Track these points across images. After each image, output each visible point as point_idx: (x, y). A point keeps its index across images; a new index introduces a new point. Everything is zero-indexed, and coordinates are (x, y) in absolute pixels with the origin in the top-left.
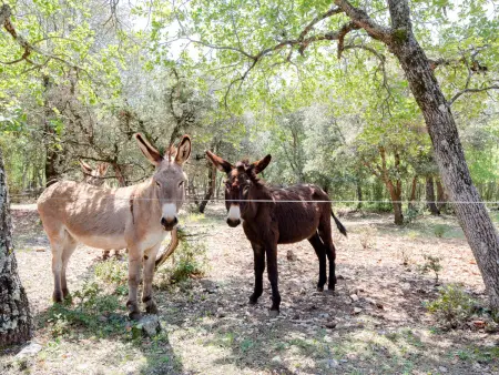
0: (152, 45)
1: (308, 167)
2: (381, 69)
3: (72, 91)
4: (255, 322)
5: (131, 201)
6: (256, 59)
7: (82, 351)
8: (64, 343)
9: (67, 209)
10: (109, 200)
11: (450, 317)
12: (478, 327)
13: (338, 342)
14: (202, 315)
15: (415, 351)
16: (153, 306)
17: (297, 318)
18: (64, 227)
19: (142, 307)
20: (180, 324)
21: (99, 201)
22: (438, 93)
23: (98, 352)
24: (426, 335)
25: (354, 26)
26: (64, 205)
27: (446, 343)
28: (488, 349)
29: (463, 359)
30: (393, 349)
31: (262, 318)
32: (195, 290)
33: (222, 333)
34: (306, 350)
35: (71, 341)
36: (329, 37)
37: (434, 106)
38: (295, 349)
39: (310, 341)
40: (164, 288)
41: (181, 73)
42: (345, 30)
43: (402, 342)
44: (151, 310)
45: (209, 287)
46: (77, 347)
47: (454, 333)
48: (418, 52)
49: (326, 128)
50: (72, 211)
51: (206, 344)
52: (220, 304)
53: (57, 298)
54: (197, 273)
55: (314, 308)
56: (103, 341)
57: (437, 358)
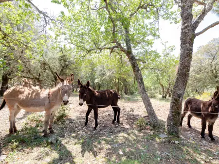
0: (55, 41)
1: (96, 81)
2: (121, 59)
3: (22, 53)
4: (89, 133)
5: (49, 95)
6: (89, 51)
7: (26, 155)
8: (17, 153)
9: (19, 97)
10: (38, 94)
11: (141, 126)
12: (148, 129)
13: (115, 138)
14: (71, 132)
15: (135, 138)
16: (53, 131)
17: (101, 130)
18: (17, 104)
19: (48, 131)
20: (63, 136)
21: (34, 95)
22: (138, 68)
23: (33, 154)
24: (136, 132)
25: (117, 47)
26: (18, 96)
27: (142, 134)
28: (152, 135)
29: (147, 139)
30: (130, 138)
31: (91, 131)
32: (66, 122)
33: (79, 139)
34: (107, 142)
35: (20, 151)
36: (109, 48)
37: (138, 71)
38: (104, 142)
39: (108, 139)
40: (55, 123)
41: (64, 52)
42: (114, 47)
43: (131, 135)
44: (52, 132)
45: (71, 121)
46: (23, 153)
47: (142, 131)
48: (133, 57)
49: (101, 71)
50: (22, 98)
51: (75, 144)
52: (76, 127)
53: (11, 131)
54: (66, 116)
55: (105, 126)
56: (35, 149)
57: (141, 139)
